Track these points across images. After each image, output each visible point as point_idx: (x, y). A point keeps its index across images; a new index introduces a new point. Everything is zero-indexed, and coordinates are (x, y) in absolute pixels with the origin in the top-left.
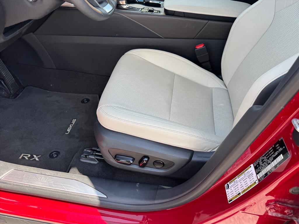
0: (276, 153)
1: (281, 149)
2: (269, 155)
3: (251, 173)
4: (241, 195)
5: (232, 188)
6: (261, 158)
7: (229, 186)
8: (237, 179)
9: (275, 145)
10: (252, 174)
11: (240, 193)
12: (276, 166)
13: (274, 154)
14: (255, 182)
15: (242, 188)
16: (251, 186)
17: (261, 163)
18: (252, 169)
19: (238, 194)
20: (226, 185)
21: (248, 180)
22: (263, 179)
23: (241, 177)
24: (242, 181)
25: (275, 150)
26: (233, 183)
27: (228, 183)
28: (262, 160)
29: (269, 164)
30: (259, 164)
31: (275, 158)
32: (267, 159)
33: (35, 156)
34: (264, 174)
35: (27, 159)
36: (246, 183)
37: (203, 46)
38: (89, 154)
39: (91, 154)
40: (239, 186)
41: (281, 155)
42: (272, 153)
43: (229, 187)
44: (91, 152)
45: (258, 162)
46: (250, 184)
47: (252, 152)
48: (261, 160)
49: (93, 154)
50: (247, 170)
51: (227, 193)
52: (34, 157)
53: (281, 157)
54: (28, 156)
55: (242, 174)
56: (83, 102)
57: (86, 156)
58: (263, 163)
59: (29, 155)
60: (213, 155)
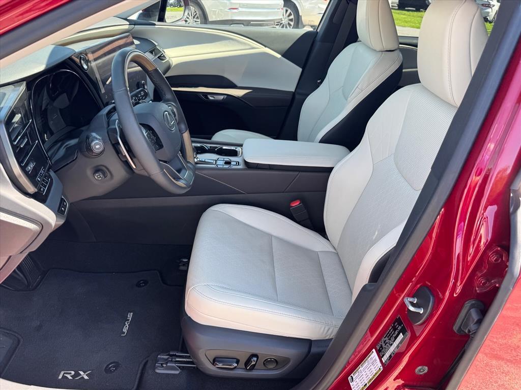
0: (396, 333)
1: (400, 328)
2: (389, 335)
3: (374, 359)
4: (368, 385)
5: (357, 380)
6: (383, 339)
7: (354, 377)
8: (361, 368)
9: (394, 324)
10: (376, 360)
11: (366, 384)
12: (398, 346)
13: (394, 333)
14: (380, 369)
15: (368, 378)
16: (376, 374)
17: (384, 346)
18: (374, 354)
19: (365, 386)
20: (350, 378)
21: (372, 367)
22: (388, 362)
23: (365, 366)
24: (366, 370)
25: (395, 329)
26: (357, 374)
27: (352, 375)
28: (385, 341)
29: (392, 344)
30: (381, 347)
31: (396, 338)
32: (389, 340)
33: (81, 373)
34: (388, 356)
35: (70, 378)
36: (371, 371)
37: (300, 204)
38: (167, 361)
39: (170, 361)
40: (365, 376)
41: (401, 334)
42: (393, 333)
43: (354, 379)
44: (168, 358)
45: (381, 345)
46: (375, 372)
47: (372, 335)
48: (383, 342)
49: (172, 361)
50: (370, 356)
51: (352, 387)
52: (80, 375)
53: (401, 336)
54: (71, 373)
55: (365, 361)
56: (138, 285)
57: (162, 364)
58: (385, 345)
59: (73, 373)
60: (331, 343)
